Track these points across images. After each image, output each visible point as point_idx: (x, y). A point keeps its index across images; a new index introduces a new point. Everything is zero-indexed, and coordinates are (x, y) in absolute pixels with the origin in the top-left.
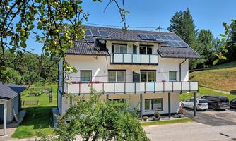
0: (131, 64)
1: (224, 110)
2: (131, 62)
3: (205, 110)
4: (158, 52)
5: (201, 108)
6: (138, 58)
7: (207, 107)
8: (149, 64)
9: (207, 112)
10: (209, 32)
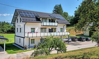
0: (49, 26)
1: (76, 41)
2: (49, 25)
3: (70, 41)
4: (57, 21)
5: (69, 41)
6: (51, 24)
7: (71, 40)
8: (55, 26)
9: (71, 42)
10: (67, 13)
